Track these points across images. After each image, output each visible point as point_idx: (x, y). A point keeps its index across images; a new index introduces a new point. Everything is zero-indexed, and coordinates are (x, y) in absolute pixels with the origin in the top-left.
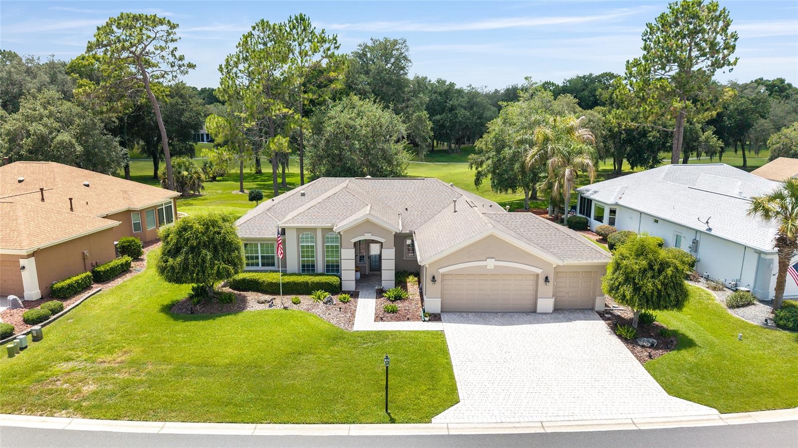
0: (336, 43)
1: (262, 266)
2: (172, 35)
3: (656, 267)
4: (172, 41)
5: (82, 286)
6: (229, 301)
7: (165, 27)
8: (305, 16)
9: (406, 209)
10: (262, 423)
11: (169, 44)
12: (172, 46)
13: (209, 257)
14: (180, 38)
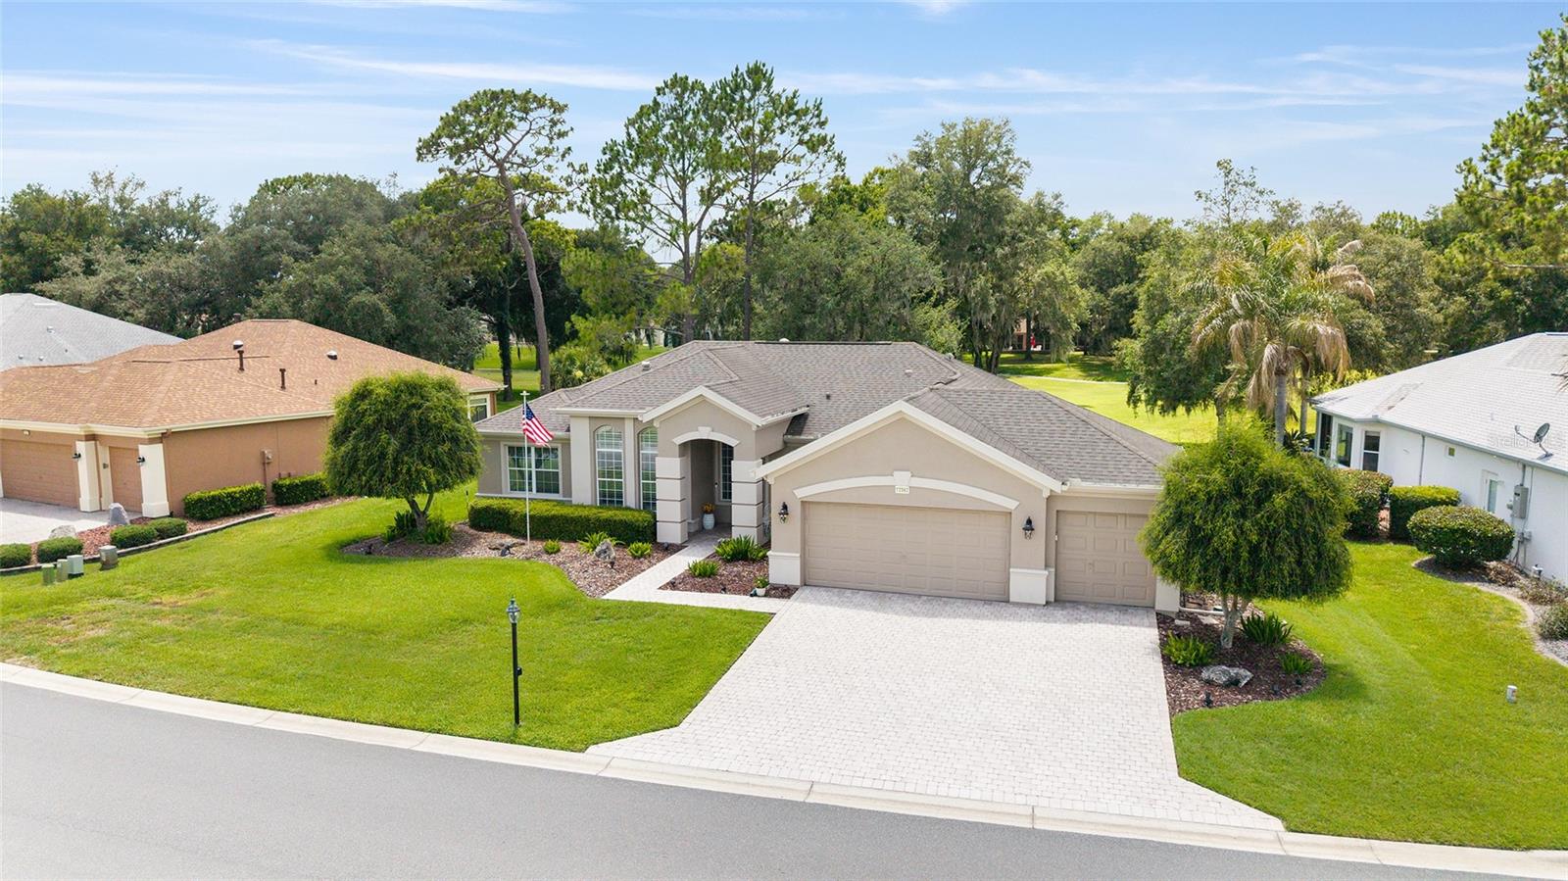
0: (818, 116)
1: (538, 491)
2: (559, 126)
3: (1251, 490)
4: (561, 135)
5: (240, 505)
6: (437, 539)
7: (546, 112)
8: (764, 65)
9: (828, 397)
10: (287, 711)
11: (557, 142)
12: (561, 144)
13: (391, 450)
14: (572, 129)
